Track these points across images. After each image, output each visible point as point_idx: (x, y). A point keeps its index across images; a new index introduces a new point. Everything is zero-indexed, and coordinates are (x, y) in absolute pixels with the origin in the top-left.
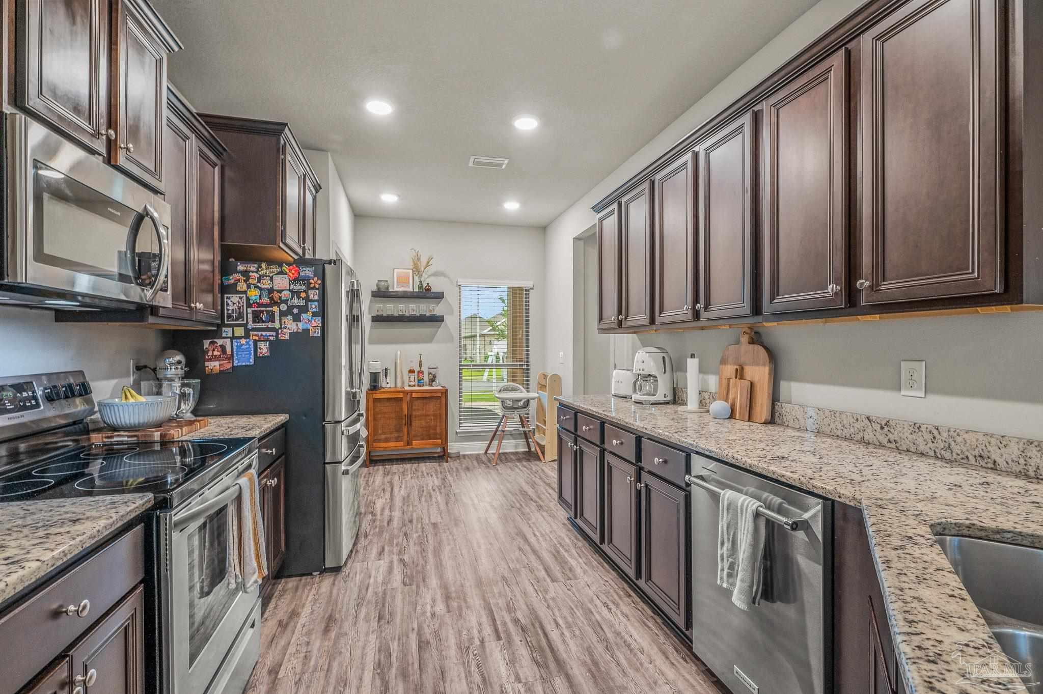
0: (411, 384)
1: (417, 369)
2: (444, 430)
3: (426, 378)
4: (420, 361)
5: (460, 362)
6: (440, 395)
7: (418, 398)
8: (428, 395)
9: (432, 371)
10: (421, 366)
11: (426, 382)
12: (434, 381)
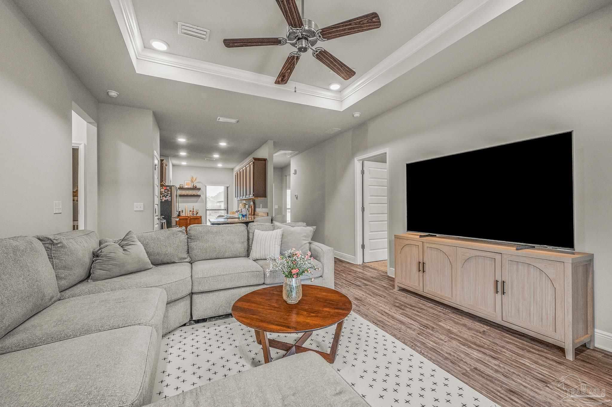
0: (190, 215)
1: (192, 210)
6: (199, 217)
8: (195, 218)
9: (197, 211)
10: (193, 209)
11: (195, 214)
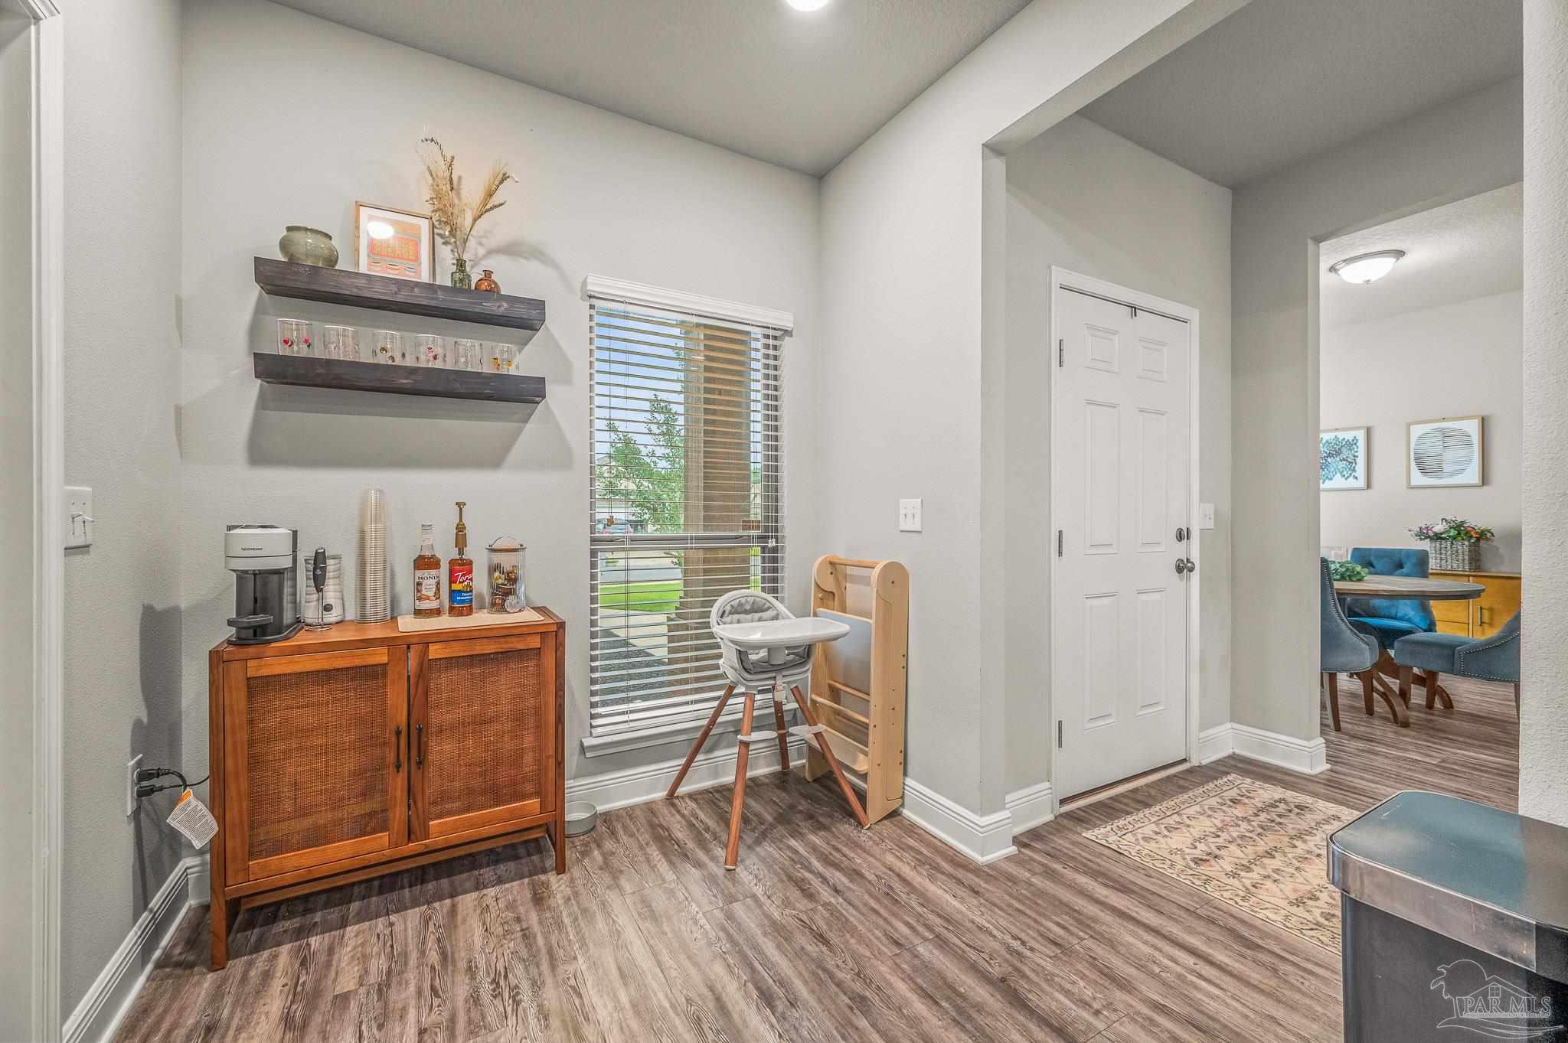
0: (425, 605)
2: (552, 762)
3: (481, 583)
4: (461, 528)
5: (592, 529)
7: (451, 662)
8: (490, 648)
9: (498, 558)
11: (480, 596)
12: (509, 593)
